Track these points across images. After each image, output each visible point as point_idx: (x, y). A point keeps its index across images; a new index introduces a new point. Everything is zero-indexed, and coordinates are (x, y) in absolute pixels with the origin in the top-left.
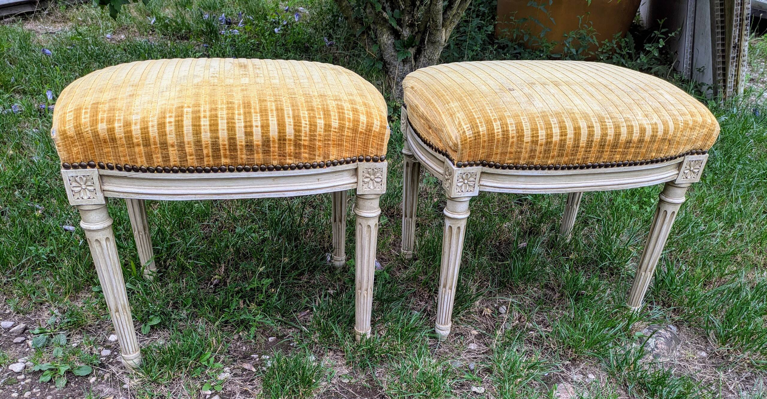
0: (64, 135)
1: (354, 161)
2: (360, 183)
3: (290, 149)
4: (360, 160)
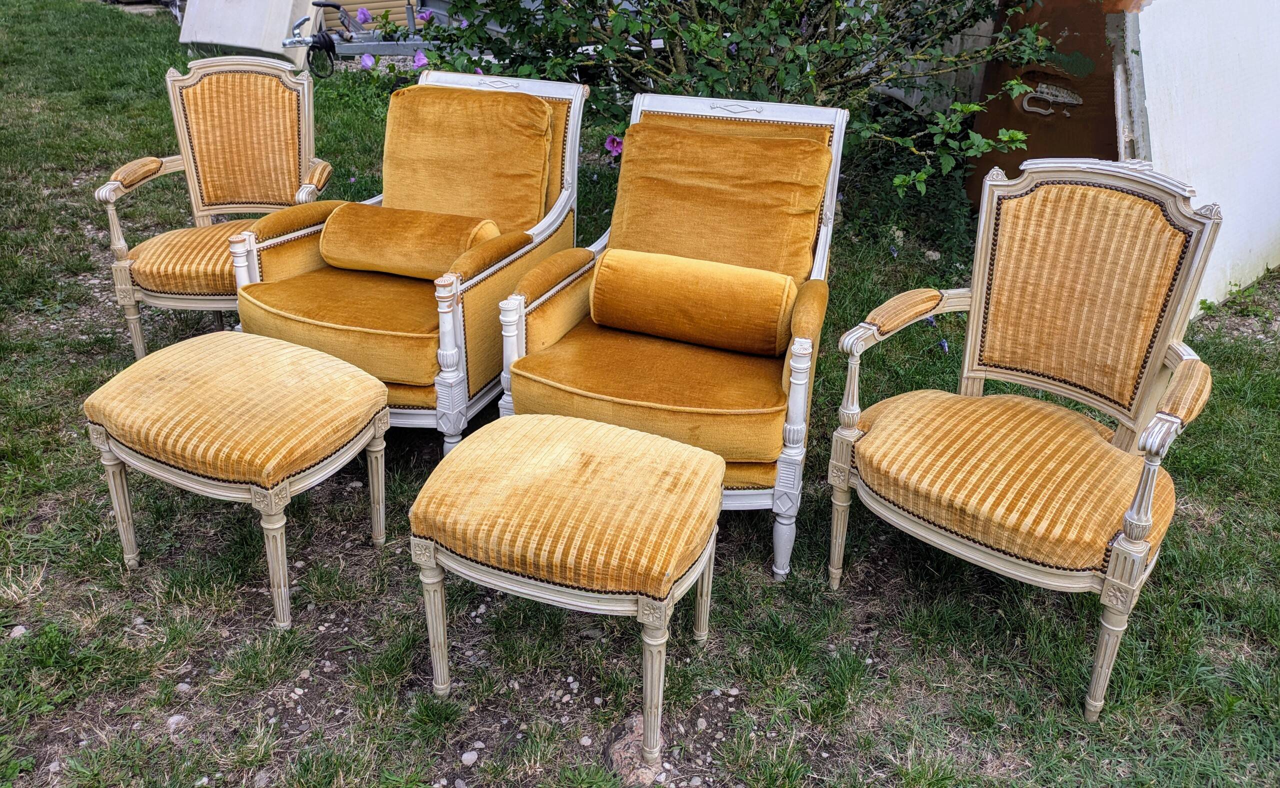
0: (416, 515)
1: (634, 594)
2: (640, 613)
3: (570, 574)
4: (641, 594)
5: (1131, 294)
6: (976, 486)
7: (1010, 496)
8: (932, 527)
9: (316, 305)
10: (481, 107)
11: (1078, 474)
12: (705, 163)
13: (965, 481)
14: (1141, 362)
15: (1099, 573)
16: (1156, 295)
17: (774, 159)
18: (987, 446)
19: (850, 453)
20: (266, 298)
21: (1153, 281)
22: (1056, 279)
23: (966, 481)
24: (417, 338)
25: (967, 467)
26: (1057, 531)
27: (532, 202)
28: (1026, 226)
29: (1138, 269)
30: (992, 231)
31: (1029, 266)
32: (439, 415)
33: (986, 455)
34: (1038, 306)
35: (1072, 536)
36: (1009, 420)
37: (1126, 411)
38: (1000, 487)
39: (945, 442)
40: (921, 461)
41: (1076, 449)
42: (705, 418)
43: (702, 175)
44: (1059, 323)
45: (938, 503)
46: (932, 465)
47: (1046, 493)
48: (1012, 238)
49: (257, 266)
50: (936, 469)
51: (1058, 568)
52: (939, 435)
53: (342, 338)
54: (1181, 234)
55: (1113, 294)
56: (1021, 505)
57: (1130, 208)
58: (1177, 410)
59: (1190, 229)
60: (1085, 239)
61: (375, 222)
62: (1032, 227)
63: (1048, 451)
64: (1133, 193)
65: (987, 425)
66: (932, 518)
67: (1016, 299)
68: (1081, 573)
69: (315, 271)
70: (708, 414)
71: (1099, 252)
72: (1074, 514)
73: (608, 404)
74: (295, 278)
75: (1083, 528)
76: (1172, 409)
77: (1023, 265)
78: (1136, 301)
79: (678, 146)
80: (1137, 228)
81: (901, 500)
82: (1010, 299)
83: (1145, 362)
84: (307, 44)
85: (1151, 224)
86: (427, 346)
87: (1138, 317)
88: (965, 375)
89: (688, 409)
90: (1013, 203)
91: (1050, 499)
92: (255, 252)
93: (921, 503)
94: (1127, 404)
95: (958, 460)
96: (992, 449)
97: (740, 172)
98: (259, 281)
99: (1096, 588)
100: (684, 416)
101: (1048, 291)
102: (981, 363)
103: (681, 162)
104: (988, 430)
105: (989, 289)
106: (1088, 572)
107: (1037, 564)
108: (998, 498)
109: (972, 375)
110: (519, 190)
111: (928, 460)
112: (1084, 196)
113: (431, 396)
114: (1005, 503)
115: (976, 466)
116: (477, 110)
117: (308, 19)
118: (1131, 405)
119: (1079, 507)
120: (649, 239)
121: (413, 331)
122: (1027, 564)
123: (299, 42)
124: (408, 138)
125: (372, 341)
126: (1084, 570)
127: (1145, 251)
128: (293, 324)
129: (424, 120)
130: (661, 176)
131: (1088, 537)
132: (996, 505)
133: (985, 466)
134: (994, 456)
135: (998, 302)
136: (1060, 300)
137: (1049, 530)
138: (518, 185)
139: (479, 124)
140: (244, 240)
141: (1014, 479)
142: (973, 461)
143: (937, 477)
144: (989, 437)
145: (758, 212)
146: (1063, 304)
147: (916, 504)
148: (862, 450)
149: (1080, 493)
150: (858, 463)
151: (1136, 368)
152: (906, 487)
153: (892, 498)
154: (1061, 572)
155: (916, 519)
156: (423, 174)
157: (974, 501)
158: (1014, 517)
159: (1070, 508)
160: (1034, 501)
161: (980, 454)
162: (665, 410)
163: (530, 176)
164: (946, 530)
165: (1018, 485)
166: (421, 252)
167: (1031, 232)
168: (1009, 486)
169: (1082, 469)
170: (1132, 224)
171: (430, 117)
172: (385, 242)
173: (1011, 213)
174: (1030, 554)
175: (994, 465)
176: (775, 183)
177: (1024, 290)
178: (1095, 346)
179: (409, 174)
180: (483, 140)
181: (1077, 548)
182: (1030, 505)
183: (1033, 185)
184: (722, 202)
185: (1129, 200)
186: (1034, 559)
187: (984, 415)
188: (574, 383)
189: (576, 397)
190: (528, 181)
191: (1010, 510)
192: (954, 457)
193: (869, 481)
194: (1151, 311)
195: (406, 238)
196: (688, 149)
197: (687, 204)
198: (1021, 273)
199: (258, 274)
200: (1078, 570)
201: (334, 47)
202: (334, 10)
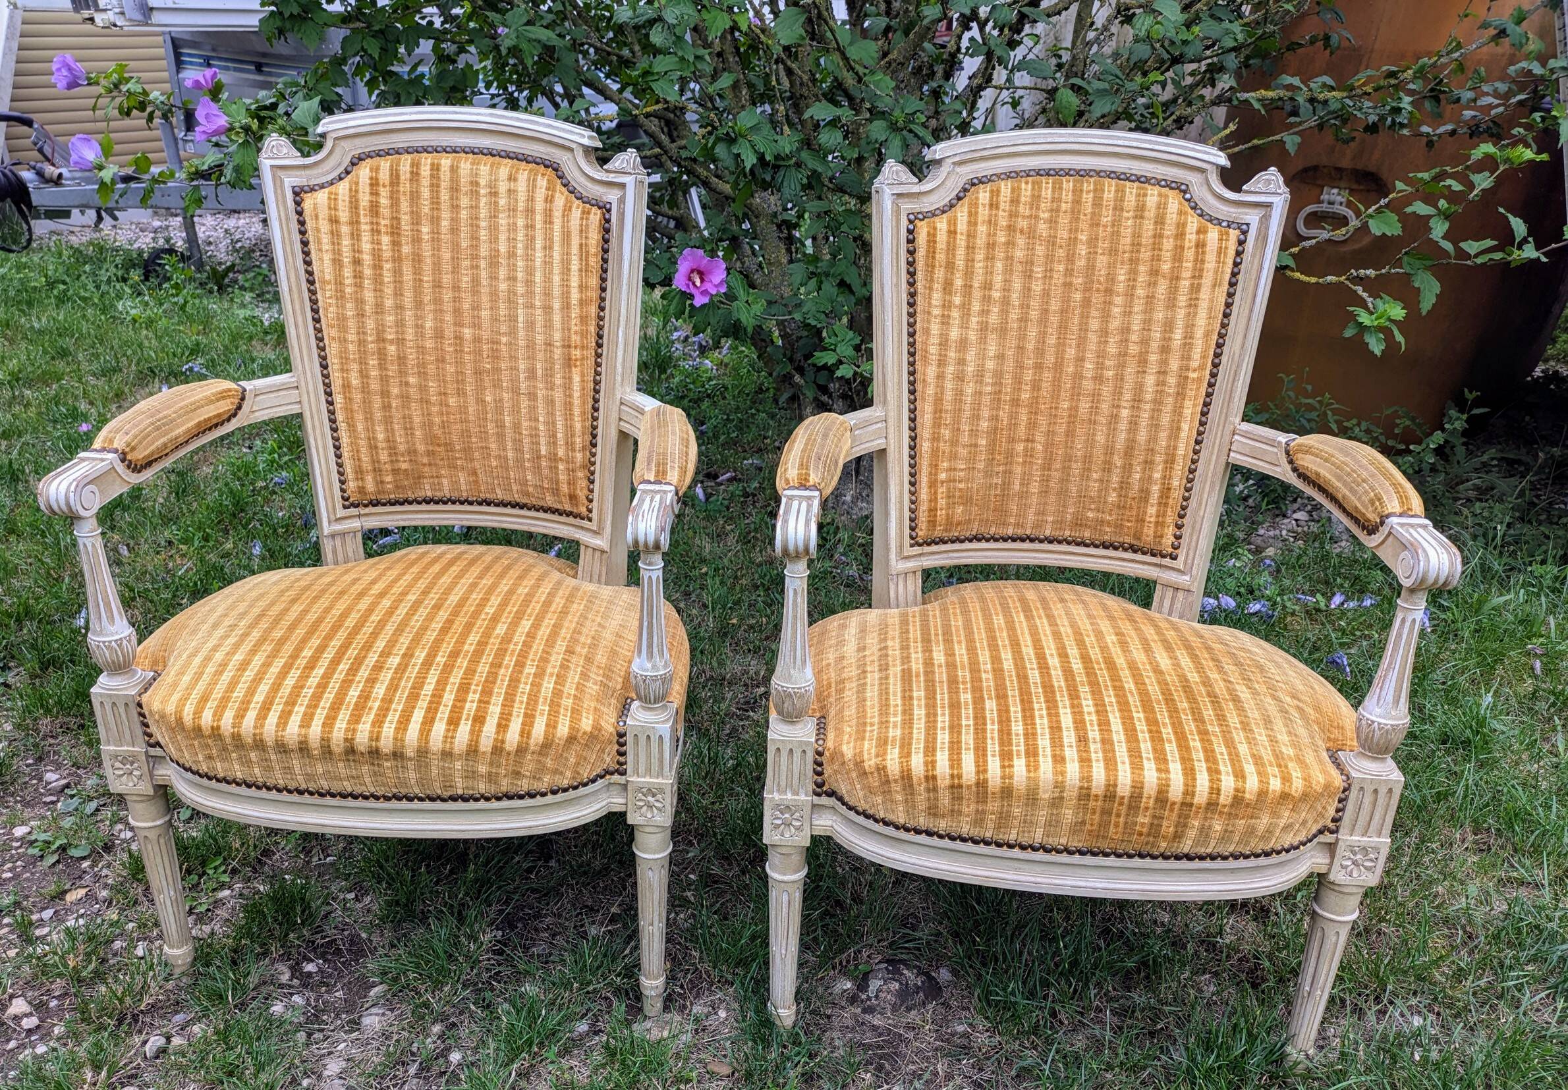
5: (548, 325)
6: (387, 701)
7: (449, 698)
8: (328, 800)
11: (544, 631)
13: (365, 697)
14: (588, 438)
15: (616, 777)
16: (583, 319)
18: (390, 628)
19: (136, 719)
21: (575, 296)
22: (428, 325)
23: (367, 698)
25: (364, 673)
26: (539, 730)
28: (356, 236)
29: (548, 280)
30: (300, 257)
31: (379, 309)
33: (392, 643)
34: (412, 380)
35: (563, 730)
36: (416, 579)
37: (585, 523)
38: (428, 689)
39: (315, 642)
40: (276, 687)
41: (530, 595)
44: (452, 401)
45: (327, 751)
46: (299, 687)
47: (505, 674)
48: (337, 262)
50: (308, 692)
51: (554, 792)
52: (300, 632)
54: (594, 209)
55: (521, 333)
56: (470, 707)
57: (512, 178)
58: (665, 473)
59: (605, 199)
60: (456, 247)
62: (366, 237)
63: (490, 610)
64: (508, 156)
65: (382, 595)
66: (325, 785)
67: (374, 373)
68: (591, 788)
71: (483, 264)
72: (557, 693)
75: (576, 712)
76: (658, 472)
77: (368, 309)
78: (557, 335)
80: (530, 211)
81: (258, 774)
82: (364, 375)
83: (594, 436)
85: (549, 200)
87: (568, 362)
88: (326, 532)
90: (322, 196)
91: (514, 682)
93: (296, 764)
94: (583, 510)
95: (344, 666)
96: (399, 630)
99: (616, 802)
101: (421, 350)
102: (348, 503)
104: (386, 603)
105: (324, 367)
106: (600, 781)
107: (521, 797)
108: (429, 710)
109: (338, 527)
111: (290, 681)
112: (436, 168)
114: (443, 714)
115: (378, 668)
118: (590, 511)
119: (560, 679)
122: (505, 803)
126: (594, 781)
127: (551, 248)
131: (586, 724)
132: (428, 722)
133: (394, 661)
134: (404, 641)
135: (347, 386)
136: (443, 361)
137: (525, 732)
141: (448, 669)
142: (372, 658)
143: (313, 706)
144: (391, 612)
146: (450, 369)
147: (288, 770)
148: (156, 706)
149: (556, 658)
150: (159, 734)
151: (584, 448)
152: (259, 744)
153: (239, 775)
154: (560, 796)
155: (295, 798)
157: (388, 730)
158: (464, 730)
159: (548, 685)
160: (490, 693)
161: (380, 644)
164: (355, 797)
165: (456, 678)
167: (366, 246)
168: (442, 684)
169: (549, 621)
170: (521, 205)
173: (324, 213)
174: (505, 785)
175: (408, 655)
177: (382, 354)
178: (516, 427)
181: (576, 747)
182: (484, 702)
183: (346, 162)
185: (505, 168)
186: (513, 790)
187: (374, 582)
191: (453, 722)
192: (336, 661)
193: (187, 760)
194: (583, 348)
198: (370, 324)
200: (585, 785)
201: (28, 194)
202: (24, 129)
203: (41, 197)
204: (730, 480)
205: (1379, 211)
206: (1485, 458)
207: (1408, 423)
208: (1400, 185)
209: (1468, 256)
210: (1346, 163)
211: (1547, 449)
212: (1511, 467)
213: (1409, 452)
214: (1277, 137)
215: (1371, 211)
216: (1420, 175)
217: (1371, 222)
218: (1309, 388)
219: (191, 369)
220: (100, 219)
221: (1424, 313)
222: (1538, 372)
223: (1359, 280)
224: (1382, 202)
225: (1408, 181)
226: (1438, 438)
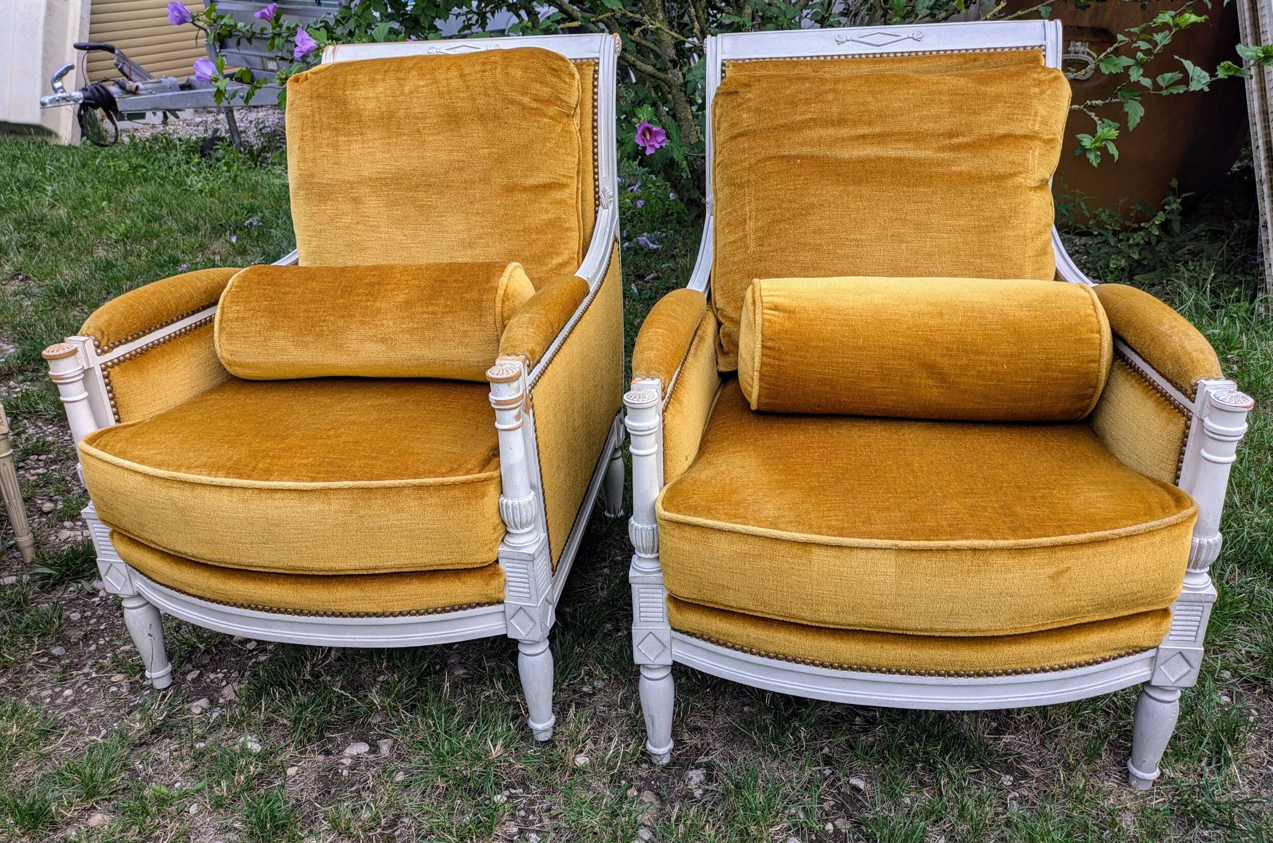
9: (244, 450)
10: (462, 76)
12: (883, 117)
17: (998, 98)
20: (138, 452)
24: (463, 483)
27: (567, 230)
32: (509, 612)
42: (1079, 552)
43: (881, 138)
49: (105, 397)
53: (316, 506)
61: (312, 291)
69: (211, 391)
70: (1082, 544)
73: (886, 555)
74: (180, 408)
79: (830, 96)
84: (76, 101)
86: (483, 495)
89: (1046, 541)
92: (98, 372)
97: (946, 124)
98: (113, 423)
100: (1041, 554)
103: (841, 122)
110: (547, 211)
113: (495, 583)
116: (456, 83)
117: (72, 67)
120: (806, 257)
121: (451, 472)
123: (64, 99)
124: (335, 146)
125: (377, 502)
128: (209, 494)
129: (359, 113)
130: (806, 150)
138: (544, 202)
139: (463, 103)
140: (75, 352)
145: (988, 188)
156: (373, 205)
162: (1002, 549)
163: (562, 186)
166: (411, 332)
171: (371, 105)
172: (341, 323)
176: (1005, 137)
179: (347, 207)
180: (476, 134)
184: (928, 179)
188: (800, 523)
189: (816, 550)
190: (558, 195)
195: (379, 311)
196: (849, 99)
197: (866, 190)
199: (109, 411)
201: (114, 103)
202: (106, 54)
203: (124, 104)
204: (653, 279)
205: (1107, 57)
206: (1196, 230)
207: (1139, 208)
208: (1120, 37)
209: (1161, 88)
210: (1085, 23)
211: (1241, 221)
212: (1215, 236)
213: (1141, 229)
214: (1035, 8)
215: (1101, 56)
216: (1132, 30)
217: (1102, 66)
218: (1066, 187)
219: (251, 224)
220: (166, 117)
221: (1131, 129)
222: (1235, 167)
223: (1093, 108)
224: (1109, 50)
225: (1126, 34)
226: (1160, 218)
